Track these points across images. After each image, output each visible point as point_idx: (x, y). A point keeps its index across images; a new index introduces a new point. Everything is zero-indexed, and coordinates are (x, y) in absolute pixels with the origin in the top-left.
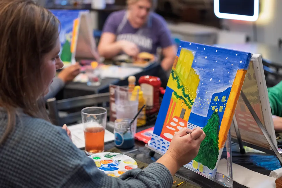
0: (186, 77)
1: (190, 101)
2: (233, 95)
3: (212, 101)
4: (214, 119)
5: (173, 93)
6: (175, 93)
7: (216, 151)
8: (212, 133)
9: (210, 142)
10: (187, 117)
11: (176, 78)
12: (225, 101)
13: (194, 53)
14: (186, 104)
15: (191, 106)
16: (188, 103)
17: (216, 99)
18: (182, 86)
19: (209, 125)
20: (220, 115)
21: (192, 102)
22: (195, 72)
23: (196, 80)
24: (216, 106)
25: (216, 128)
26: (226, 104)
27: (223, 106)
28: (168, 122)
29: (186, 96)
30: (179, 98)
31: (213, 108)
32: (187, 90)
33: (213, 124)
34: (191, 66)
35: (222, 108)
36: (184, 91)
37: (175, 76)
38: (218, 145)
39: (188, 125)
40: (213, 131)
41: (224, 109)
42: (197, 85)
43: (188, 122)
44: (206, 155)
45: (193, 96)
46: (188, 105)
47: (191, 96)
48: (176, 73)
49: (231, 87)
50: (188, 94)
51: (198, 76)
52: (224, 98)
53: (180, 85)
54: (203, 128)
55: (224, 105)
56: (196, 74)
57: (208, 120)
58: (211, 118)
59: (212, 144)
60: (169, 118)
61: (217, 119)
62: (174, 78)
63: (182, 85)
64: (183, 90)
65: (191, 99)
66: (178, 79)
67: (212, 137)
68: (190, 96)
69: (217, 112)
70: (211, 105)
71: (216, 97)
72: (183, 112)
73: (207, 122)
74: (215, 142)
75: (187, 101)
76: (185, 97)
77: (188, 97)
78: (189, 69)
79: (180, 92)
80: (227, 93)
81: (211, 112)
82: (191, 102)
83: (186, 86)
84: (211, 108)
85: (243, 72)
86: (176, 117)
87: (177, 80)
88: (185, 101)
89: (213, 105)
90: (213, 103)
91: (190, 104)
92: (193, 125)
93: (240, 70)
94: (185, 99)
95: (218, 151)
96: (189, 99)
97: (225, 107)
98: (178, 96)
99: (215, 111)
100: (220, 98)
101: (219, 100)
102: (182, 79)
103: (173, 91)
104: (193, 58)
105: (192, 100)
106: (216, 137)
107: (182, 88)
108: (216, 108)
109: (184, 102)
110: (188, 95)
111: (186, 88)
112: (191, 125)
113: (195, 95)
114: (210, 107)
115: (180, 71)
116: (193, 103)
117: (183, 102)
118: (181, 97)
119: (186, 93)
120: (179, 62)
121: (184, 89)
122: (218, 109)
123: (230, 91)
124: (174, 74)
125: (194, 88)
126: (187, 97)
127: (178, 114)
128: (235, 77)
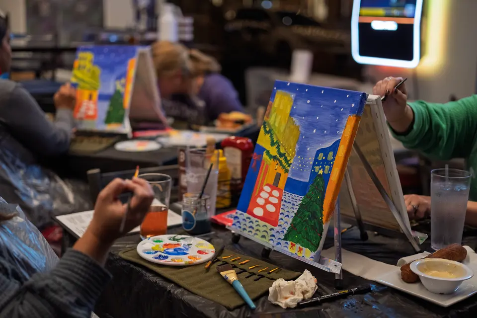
0: (282, 129)
1: (287, 161)
2: (342, 150)
3: (316, 160)
4: (318, 183)
5: (265, 152)
6: (268, 152)
9: (312, 216)
10: (282, 184)
11: (269, 132)
12: (332, 158)
13: (293, 96)
14: (281, 167)
15: (289, 168)
16: (284, 164)
17: (321, 156)
18: (277, 143)
19: (311, 192)
20: (326, 178)
22: (294, 121)
23: (295, 132)
24: (321, 166)
25: (321, 196)
26: (333, 163)
28: (257, 192)
29: (281, 155)
30: (272, 159)
31: (317, 168)
33: (316, 190)
34: (289, 114)
36: (279, 148)
37: (268, 129)
38: (322, 219)
39: (284, 194)
41: (330, 170)
42: (297, 140)
43: (284, 191)
45: (291, 155)
46: (284, 167)
47: (289, 154)
48: (269, 125)
49: (339, 141)
50: (285, 152)
51: (298, 127)
52: (331, 154)
53: (274, 141)
54: (303, 197)
55: (330, 163)
56: (296, 124)
57: (310, 186)
58: (313, 183)
59: (315, 217)
60: (259, 187)
61: (321, 183)
62: (266, 132)
63: (277, 141)
64: (278, 148)
65: (289, 158)
66: (272, 132)
67: (315, 209)
68: (286, 155)
69: (321, 174)
70: (314, 165)
71: (320, 154)
72: (278, 176)
73: (309, 188)
74: (319, 214)
75: (283, 162)
76: (281, 157)
77: (285, 156)
78: (287, 119)
79: (274, 151)
80: (335, 148)
81: (314, 175)
82: (288, 163)
83: (281, 142)
84: (314, 169)
85: (355, 118)
86: (268, 185)
87: (270, 135)
88: (280, 162)
89: (316, 165)
90: (316, 162)
91: (287, 165)
92: (290, 194)
93: (351, 116)
94: (281, 159)
96: (286, 159)
97: (331, 167)
98: (271, 157)
99: (319, 173)
100: (326, 155)
101: (324, 158)
102: (276, 132)
103: (264, 149)
104: (292, 104)
105: (289, 161)
106: (319, 208)
108: (320, 169)
109: (279, 164)
110: (285, 154)
111: (282, 144)
112: (287, 195)
113: (293, 153)
114: (313, 168)
115: (275, 122)
116: (291, 164)
117: (277, 164)
118: (275, 158)
119: (282, 151)
120: (273, 110)
121: (280, 146)
122: (323, 170)
123: (339, 145)
124: (267, 126)
125: (292, 144)
126: (283, 157)
127: (271, 180)
128: (346, 127)
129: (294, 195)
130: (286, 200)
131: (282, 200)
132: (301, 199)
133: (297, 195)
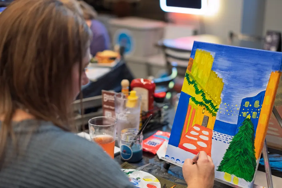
0: (205, 81)
1: (213, 107)
2: (268, 100)
3: (242, 107)
4: (247, 126)
5: (190, 99)
6: (194, 99)
7: (252, 161)
8: (245, 142)
9: (244, 152)
10: (211, 125)
11: (193, 82)
12: (259, 106)
14: (208, 111)
16: (211, 109)
17: (247, 104)
18: (201, 91)
20: (255, 122)
21: (216, 108)
22: (217, 75)
23: (219, 84)
24: (248, 112)
25: (251, 137)
26: (260, 110)
27: (257, 111)
28: (187, 132)
29: (207, 102)
30: (199, 105)
31: (244, 114)
32: (209, 95)
33: (245, 132)
34: (211, 68)
35: (255, 114)
36: (205, 96)
37: (191, 80)
38: (254, 155)
39: (214, 134)
40: (246, 139)
41: (258, 115)
42: (221, 90)
43: (213, 131)
44: (241, 166)
45: (216, 102)
46: (211, 112)
47: (215, 101)
48: (192, 77)
49: (265, 91)
50: (210, 99)
51: (221, 79)
53: (198, 90)
54: (233, 136)
56: (219, 77)
57: (240, 127)
58: (242, 126)
59: (247, 154)
60: (188, 126)
61: (250, 126)
62: (190, 83)
64: (203, 95)
65: (215, 105)
66: (195, 83)
67: (246, 146)
68: (212, 102)
69: (249, 118)
70: (241, 111)
71: (246, 102)
72: (206, 119)
73: (238, 130)
74: (251, 151)
75: (210, 107)
76: (207, 104)
78: (209, 73)
79: (199, 98)
80: (261, 97)
81: (241, 119)
83: (206, 91)
84: (242, 114)
85: (278, 74)
86: (197, 125)
87: (193, 85)
88: (207, 107)
89: (244, 111)
90: (243, 109)
91: (214, 110)
92: (220, 133)
93: (274, 72)
94: (207, 105)
95: (255, 161)
96: (212, 105)
97: (259, 112)
98: (197, 103)
99: (247, 118)
100: (253, 104)
101: (250, 105)
102: (200, 83)
103: (190, 96)
104: (213, 60)
105: (215, 107)
106: (251, 147)
107: (202, 93)
108: (248, 114)
109: (206, 109)
111: (207, 93)
112: (217, 134)
113: (219, 100)
114: (240, 113)
115: (197, 75)
116: (218, 109)
117: (204, 109)
118: (201, 104)
119: (208, 98)
120: (194, 65)
121: (205, 94)
122: (251, 115)
123: (264, 95)
124: (190, 78)
125: (217, 93)
126: (210, 103)
127: (200, 122)
128: (269, 80)
129: (223, 134)
130: (216, 138)
131: (213, 138)
132: (232, 138)
133: (227, 135)
